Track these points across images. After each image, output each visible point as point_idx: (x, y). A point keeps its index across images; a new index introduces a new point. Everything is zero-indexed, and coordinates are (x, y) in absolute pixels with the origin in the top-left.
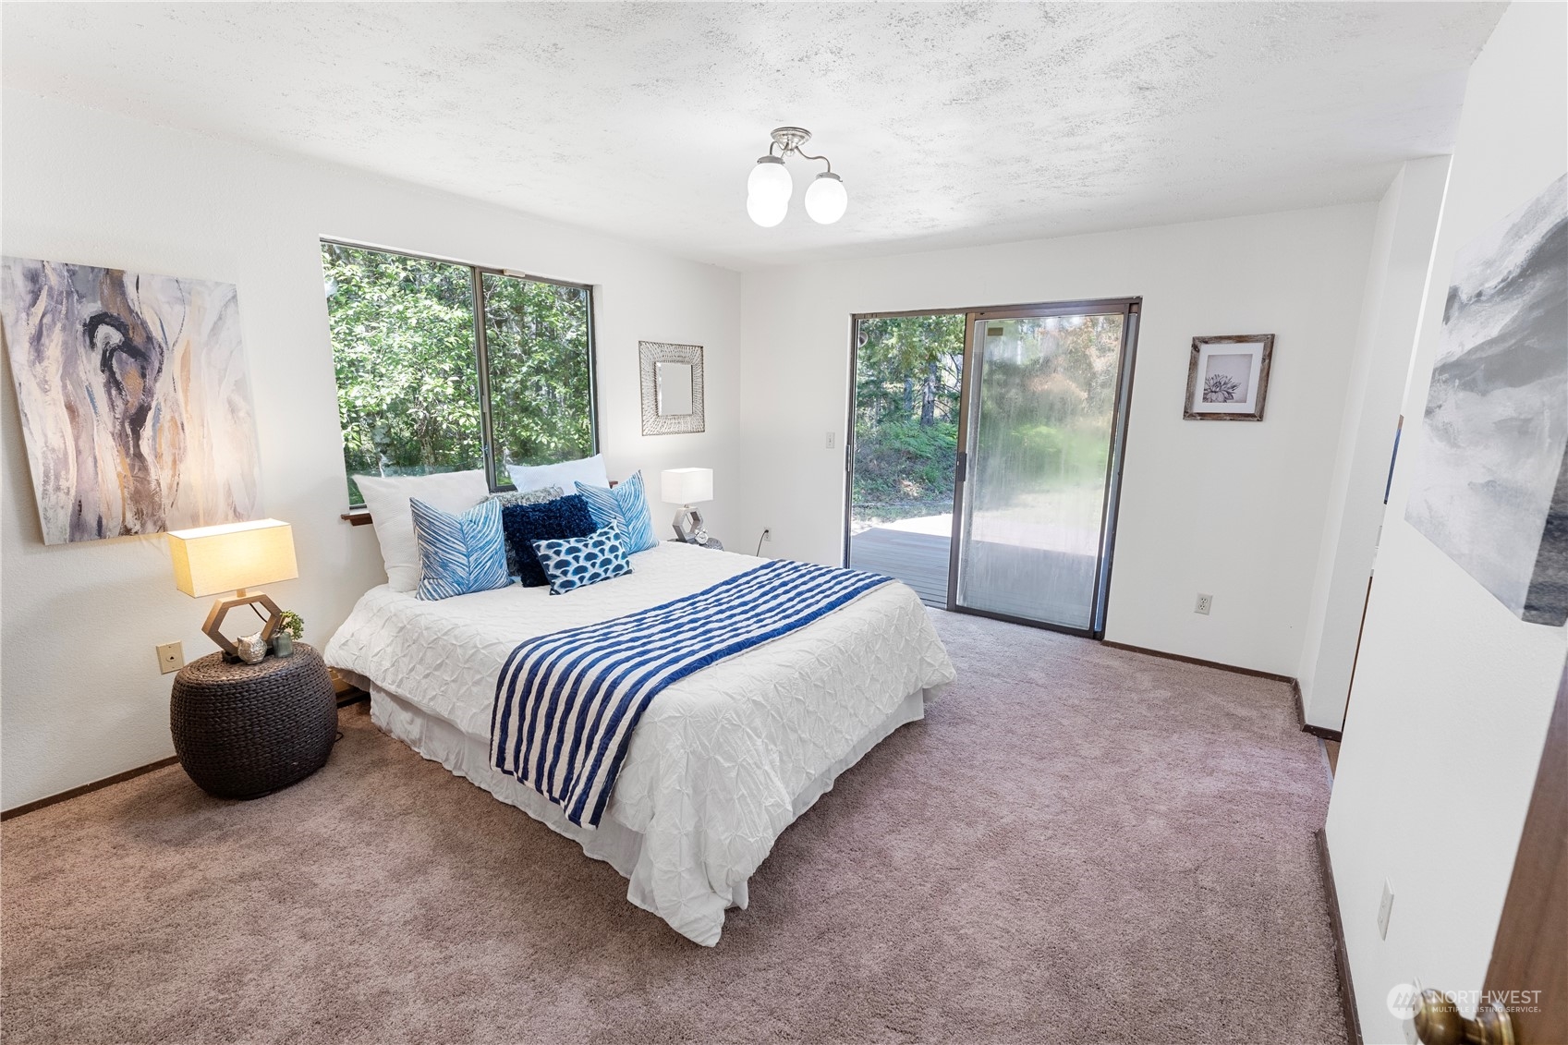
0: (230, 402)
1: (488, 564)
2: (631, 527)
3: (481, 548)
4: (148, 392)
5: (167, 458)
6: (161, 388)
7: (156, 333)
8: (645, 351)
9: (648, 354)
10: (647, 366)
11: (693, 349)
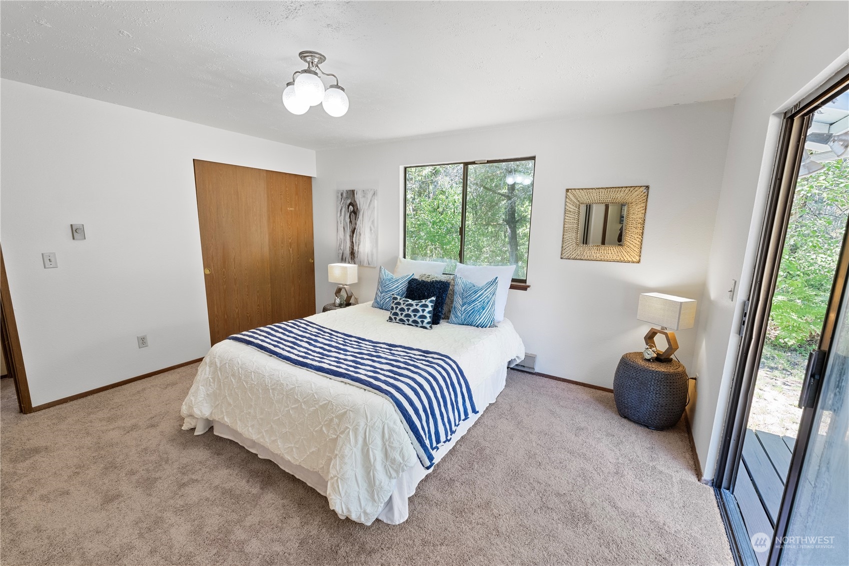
0: (370, 227)
1: (388, 300)
3: (386, 292)
4: (356, 224)
5: (357, 244)
6: (358, 223)
7: (359, 208)
8: (571, 196)
9: (573, 198)
10: (571, 207)
11: (632, 189)
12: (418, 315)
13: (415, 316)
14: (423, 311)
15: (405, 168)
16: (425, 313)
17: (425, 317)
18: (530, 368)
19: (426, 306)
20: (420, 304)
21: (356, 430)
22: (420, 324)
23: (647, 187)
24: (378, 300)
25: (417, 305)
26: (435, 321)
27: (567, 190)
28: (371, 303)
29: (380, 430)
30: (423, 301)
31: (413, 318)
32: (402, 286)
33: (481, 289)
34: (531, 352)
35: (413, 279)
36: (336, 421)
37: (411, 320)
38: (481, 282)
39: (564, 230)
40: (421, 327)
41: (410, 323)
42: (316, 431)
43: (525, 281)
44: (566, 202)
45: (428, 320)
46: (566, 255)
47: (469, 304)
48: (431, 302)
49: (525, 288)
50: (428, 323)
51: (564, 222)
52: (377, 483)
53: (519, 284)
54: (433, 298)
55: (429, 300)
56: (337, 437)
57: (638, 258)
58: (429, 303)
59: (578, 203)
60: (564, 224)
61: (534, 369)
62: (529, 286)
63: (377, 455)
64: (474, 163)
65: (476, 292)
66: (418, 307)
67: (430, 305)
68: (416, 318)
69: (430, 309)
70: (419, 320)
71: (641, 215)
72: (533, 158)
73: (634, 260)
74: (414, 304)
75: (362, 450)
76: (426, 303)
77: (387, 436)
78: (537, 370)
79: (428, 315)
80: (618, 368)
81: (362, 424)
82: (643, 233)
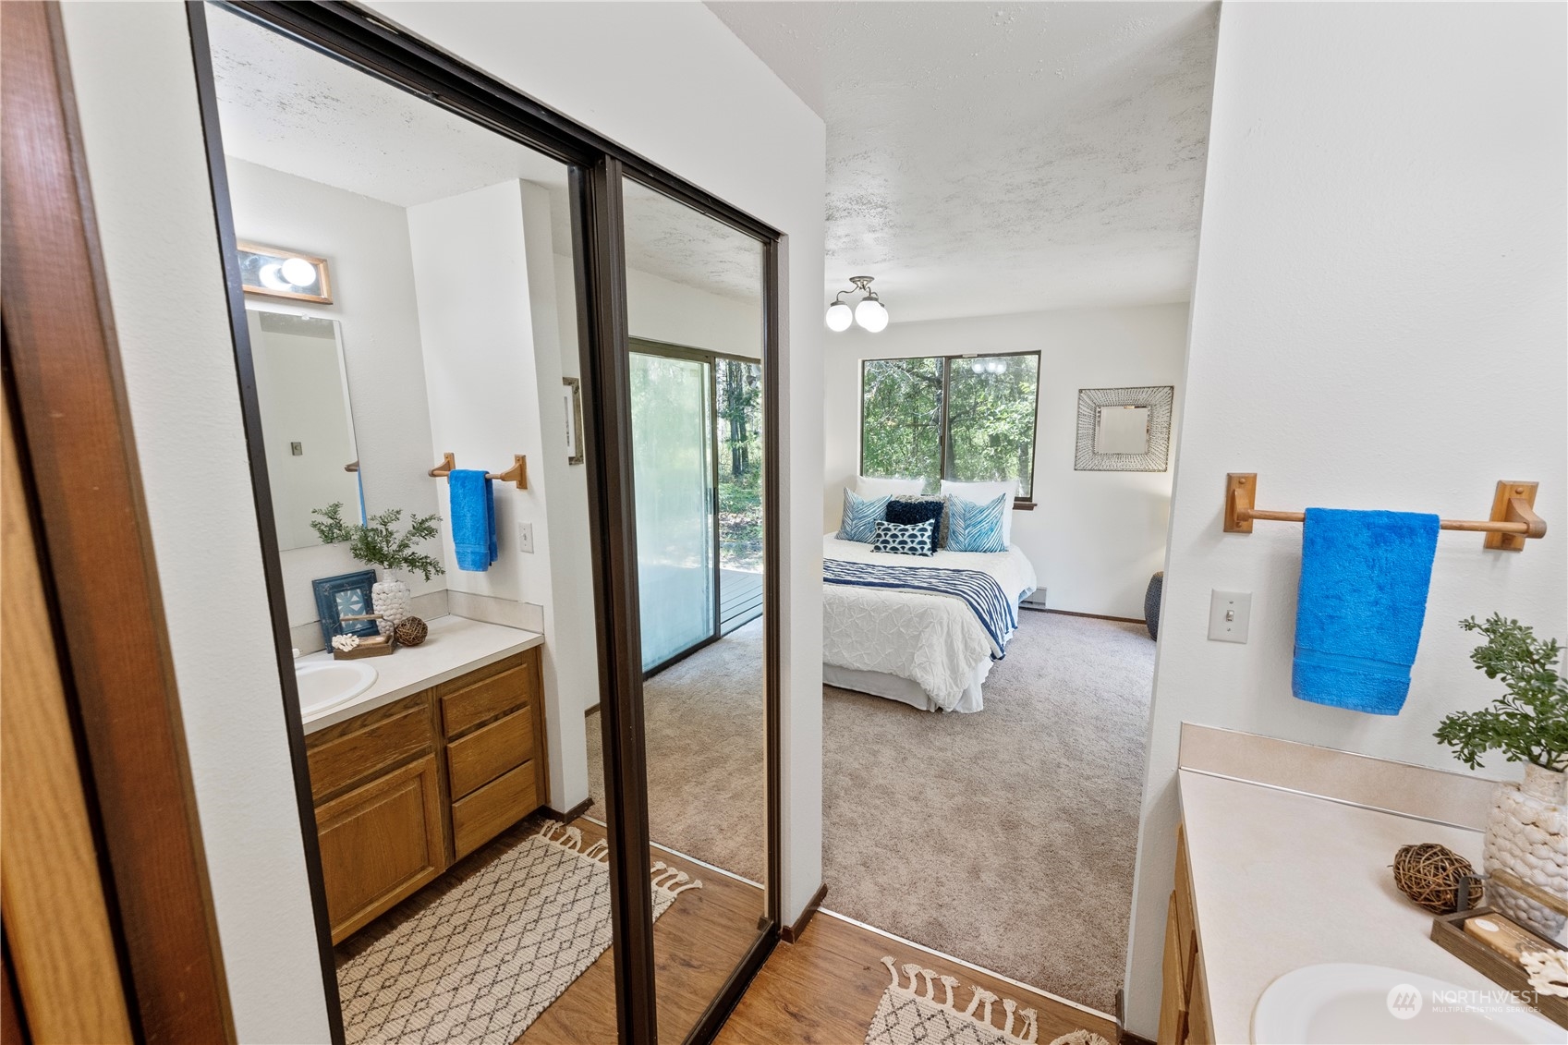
2: (967, 531)
8: (1085, 397)
9: (1088, 400)
10: (1085, 410)
11: (1155, 390)
12: (917, 540)
13: (912, 542)
14: (922, 535)
15: (863, 362)
16: (925, 539)
17: (924, 543)
18: (1039, 604)
19: (925, 530)
20: (917, 528)
21: (941, 624)
22: (920, 552)
23: (1172, 388)
24: (848, 529)
25: (913, 529)
26: (934, 549)
27: (1081, 391)
28: (835, 534)
29: (960, 624)
30: (920, 524)
31: (910, 545)
32: (878, 510)
33: (988, 508)
34: (1043, 585)
35: (891, 502)
36: (916, 620)
37: (907, 547)
38: (982, 501)
39: (1077, 436)
40: (920, 555)
41: (906, 551)
42: (892, 634)
43: (1030, 499)
44: (1079, 404)
45: (928, 546)
46: (1080, 465)
47: (975, 526)
48: (930, 525)
49: (1031, 508)
50: (929, 549)
51: (1078, 427)
52: (961, 669)
53: (1024, 504)
54: (932, 521)
55: (928, 522)
56: (920, 634)
57: (1164, 466)
58: (928, 525)
59: (1094, 405)
60: (1078, 430)
61: (1044, 604)
62: (1036, 505)
63: (959, 645)
64: (960, 357)
65: (981, 511)
66: (915, 532)
67: (929, 528)
68: (914, 545)
69: (929, 533)
70: (918, 547)
71: (1166, 419)
72: (1038, 353)
73: (1160, 468)
74: (910, 529)
75: (946, 642)
76: (925, 526)
77: (966, 630)
78: (1048, 606)
79: (928, 541)
80: (1150, 587)
81: (945, 617)
82: (1168, 438)
